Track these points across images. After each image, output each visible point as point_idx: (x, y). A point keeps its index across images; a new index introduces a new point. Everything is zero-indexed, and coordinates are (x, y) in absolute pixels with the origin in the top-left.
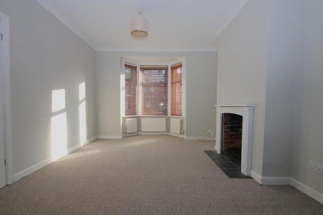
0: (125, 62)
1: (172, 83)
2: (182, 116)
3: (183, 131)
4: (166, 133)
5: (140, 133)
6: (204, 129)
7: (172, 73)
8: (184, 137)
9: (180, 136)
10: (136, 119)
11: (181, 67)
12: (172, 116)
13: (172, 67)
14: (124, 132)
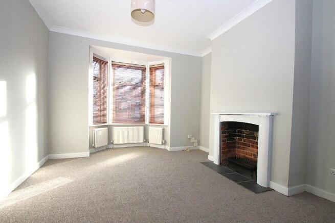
0: (94, 54)
1: (151, 86)
2: (164, 125)
3: (165, 142)
4: (144, 145)
5: (111, 146)
6: (189, 137)
7: (151, 74)
8: (168, 148)
9: (162, 147)
10: (107, 128)
11: (164, 68)
12: (150, 124)
13: (150, 68)
14: (92, 146)
